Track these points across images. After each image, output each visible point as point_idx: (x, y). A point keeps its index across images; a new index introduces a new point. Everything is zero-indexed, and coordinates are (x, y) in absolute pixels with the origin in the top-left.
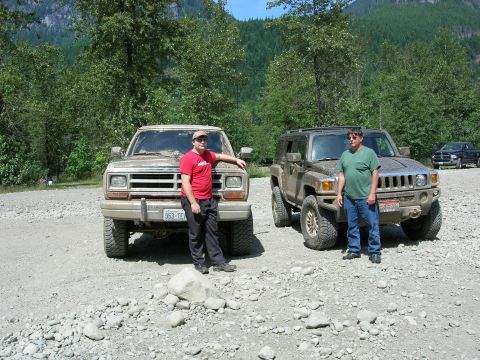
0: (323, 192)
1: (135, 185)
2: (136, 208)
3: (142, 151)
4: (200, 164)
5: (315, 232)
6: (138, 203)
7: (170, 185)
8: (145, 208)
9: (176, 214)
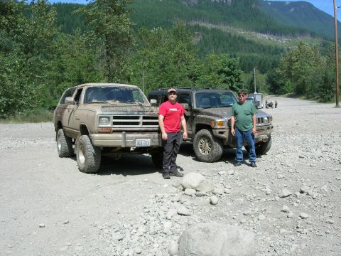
0: (219, 127)
1: (115, 123)
2: (119, 139)
3: (94, 101)
4: (171, 110)
5: (207, 152)
6: (120, 135)
7: (137, 123)
8: (125, 138)
9: (143, 142)
